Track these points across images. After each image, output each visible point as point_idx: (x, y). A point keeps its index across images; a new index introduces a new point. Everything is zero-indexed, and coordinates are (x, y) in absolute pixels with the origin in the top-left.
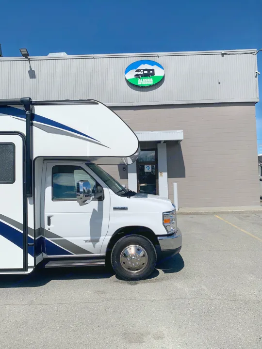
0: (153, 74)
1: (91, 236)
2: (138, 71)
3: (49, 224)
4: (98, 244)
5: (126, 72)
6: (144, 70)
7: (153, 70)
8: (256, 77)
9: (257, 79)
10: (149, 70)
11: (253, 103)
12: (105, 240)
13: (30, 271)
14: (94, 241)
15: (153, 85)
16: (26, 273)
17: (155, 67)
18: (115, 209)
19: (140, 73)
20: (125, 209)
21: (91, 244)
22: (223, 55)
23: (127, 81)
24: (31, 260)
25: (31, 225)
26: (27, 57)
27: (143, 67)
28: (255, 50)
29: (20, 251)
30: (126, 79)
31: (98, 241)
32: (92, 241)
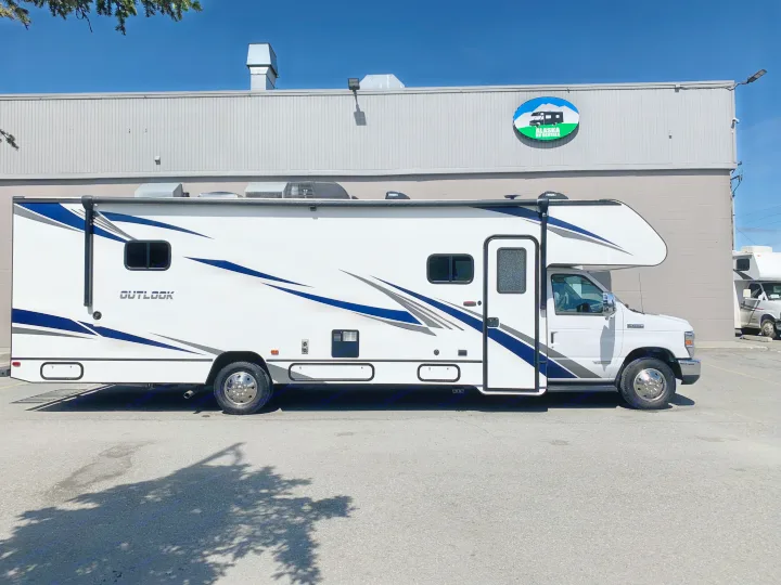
0: (561, 120)
1: (601, 357)
2: (534, 115)
3: (552, 342)
4: (609, 366)
5: (515, 117)
6: (546, 113)
7: (561, 114)
8: (733, 127)
9: (734, 131)
10: (553, 114)
11: (726, 171)
12: (617, 362)
13: (542, 392)
14: (605, 362)
15: (560, 139)
16: (537, 394)
17: (564, 109)
18: (629, 326)
19: (538, 118)
20: (641, 327)
21: (601, 366)
22: (677, 89)
23: (517, 131)
24: (543, 380)
25: (542, 340)
26: (354, 91)
27: (543, 108)
28: (731, 83)
29: (532, 369)
30: (515, 127)
31: (609, 362)
32: (602, 362)
